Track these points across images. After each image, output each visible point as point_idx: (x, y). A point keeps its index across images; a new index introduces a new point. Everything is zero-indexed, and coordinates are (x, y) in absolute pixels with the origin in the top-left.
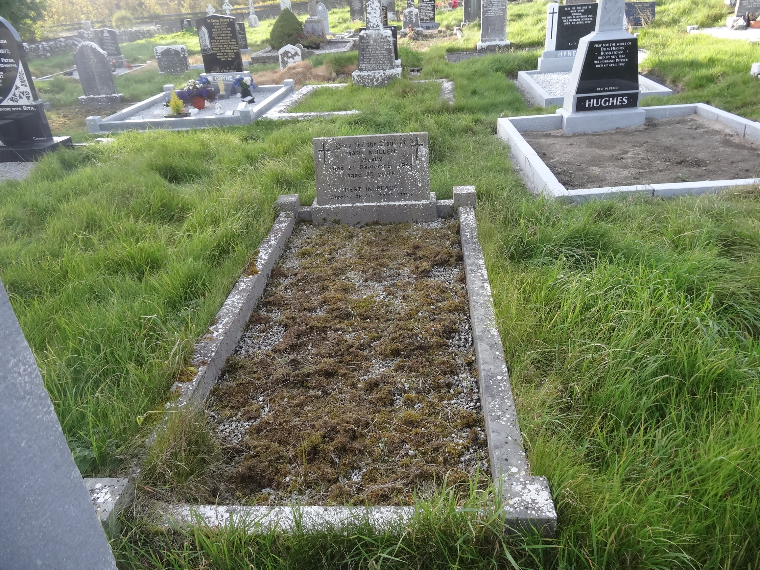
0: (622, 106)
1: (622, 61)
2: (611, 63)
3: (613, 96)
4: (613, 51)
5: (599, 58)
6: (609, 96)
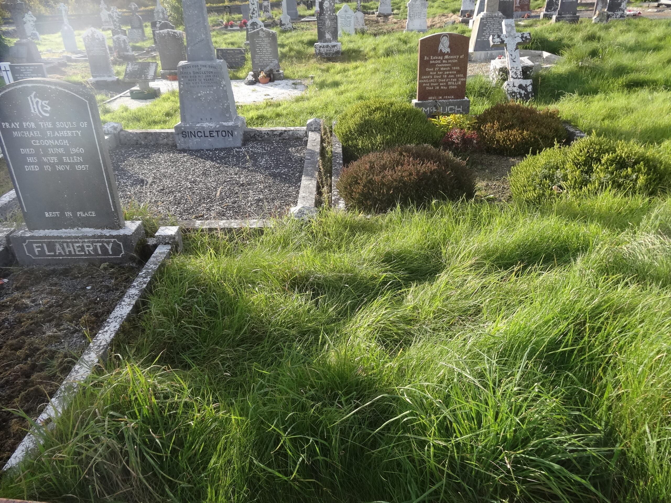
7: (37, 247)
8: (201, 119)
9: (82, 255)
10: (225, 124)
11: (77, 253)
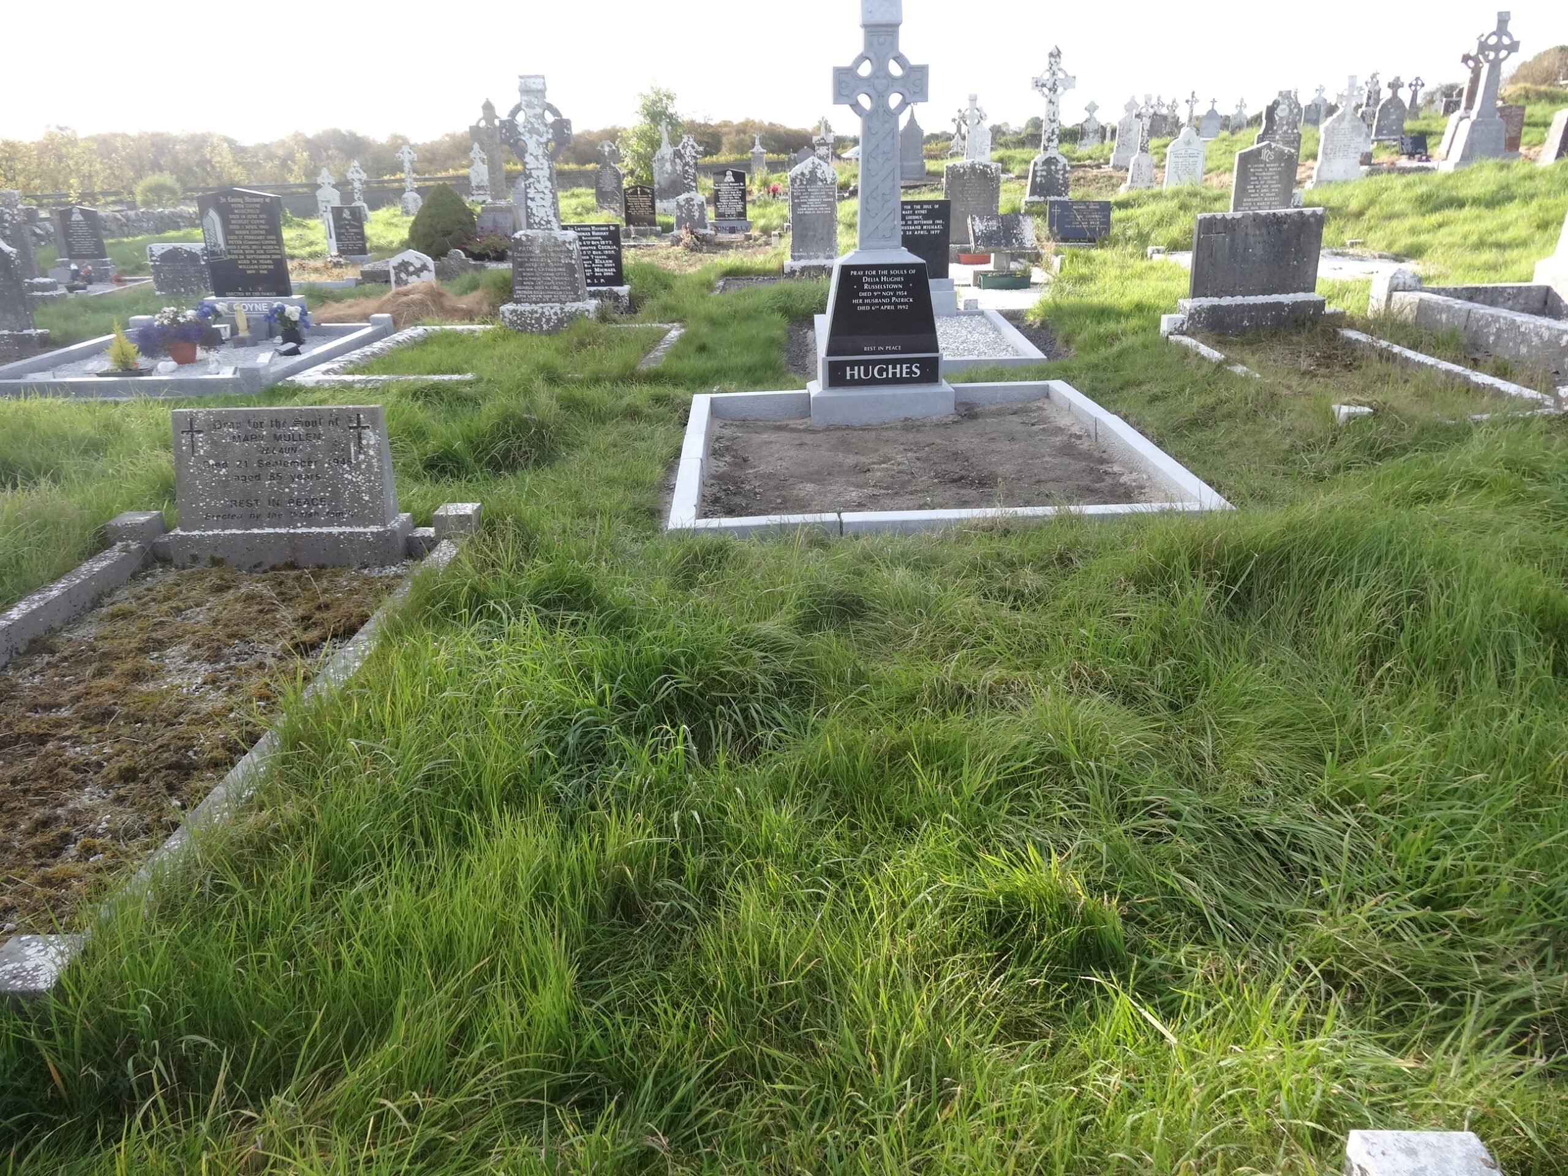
0: (910, 381)
1: (904, 301)
2: (884, 304)
3: (894, 363)
4: (884, 283)
5: (861, 294)
6: (887, 362)
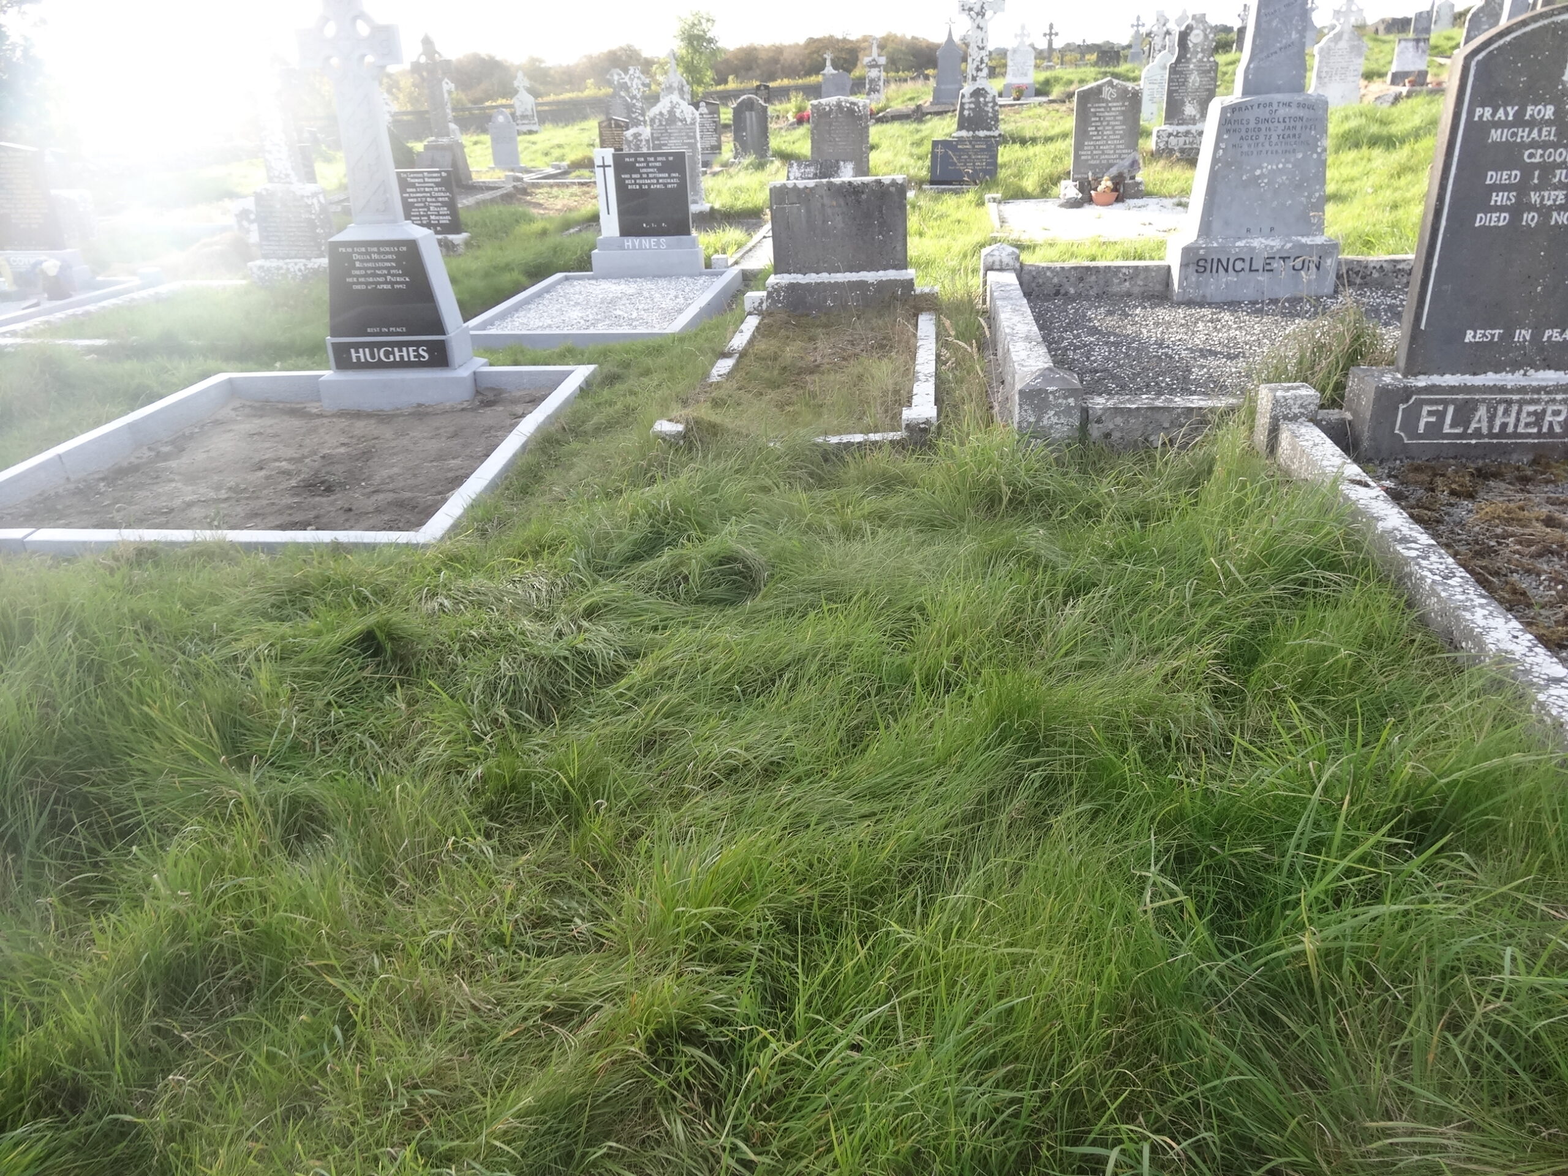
0: (419, 364)
1: (401, 281)
2: (380, 283)
3: (400, 345)
4: (376, 261)
5: (354, 272)
6: (392, 344)
7: (1430, 413)
8: (1248, 230)
9: (1529, 435)
10: (1304, 240)
11: (1520, 430)
